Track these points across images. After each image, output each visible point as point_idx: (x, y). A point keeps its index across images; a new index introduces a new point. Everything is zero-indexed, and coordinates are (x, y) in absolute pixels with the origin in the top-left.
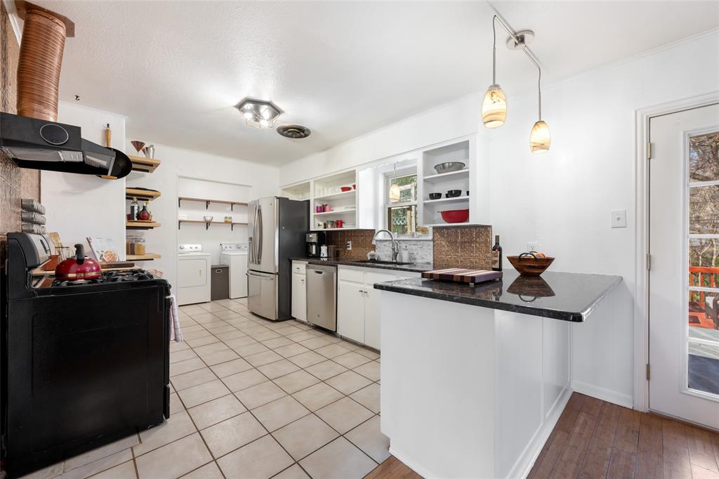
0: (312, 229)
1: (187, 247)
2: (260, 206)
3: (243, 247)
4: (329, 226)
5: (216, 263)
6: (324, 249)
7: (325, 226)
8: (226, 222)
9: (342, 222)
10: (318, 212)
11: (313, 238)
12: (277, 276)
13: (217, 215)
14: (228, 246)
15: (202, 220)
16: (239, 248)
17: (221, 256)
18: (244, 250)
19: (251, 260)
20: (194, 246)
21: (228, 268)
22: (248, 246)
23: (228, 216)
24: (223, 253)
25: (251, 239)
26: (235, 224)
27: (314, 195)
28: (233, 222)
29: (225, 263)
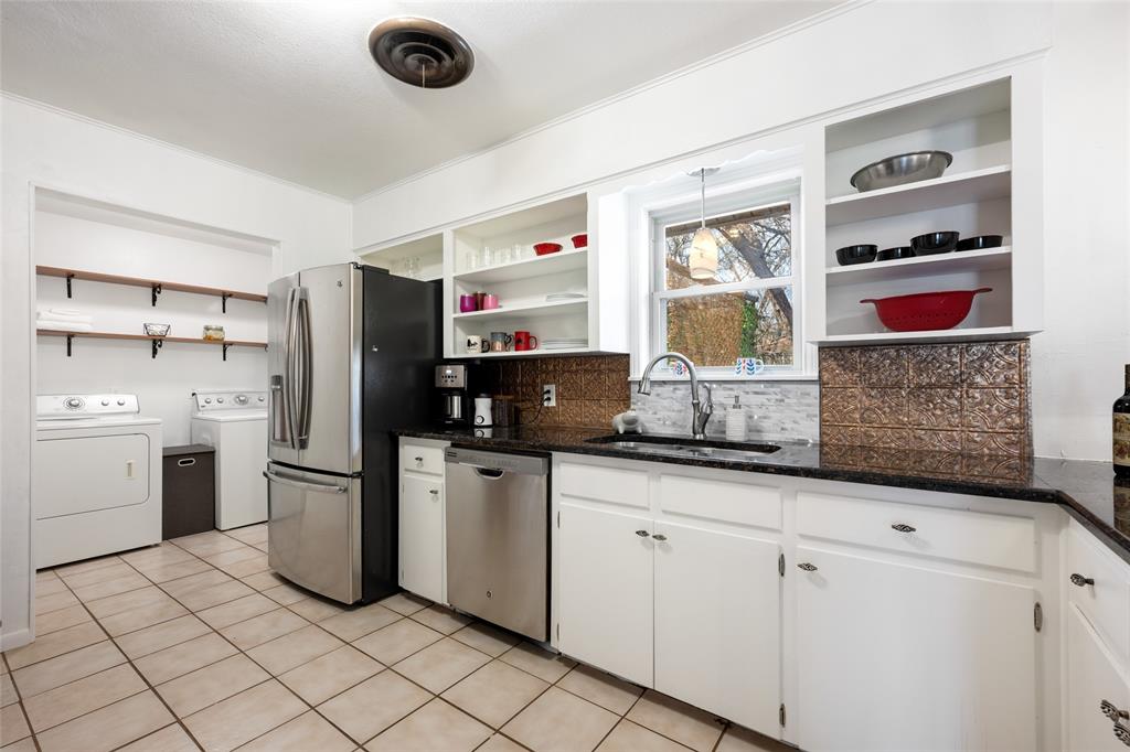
0: (448, 353)
1: (92, 402)
2: (304, 292)
3: (254, 399)
4: (498, 345)
5: (180, 441)
6: (483, 407)
7: (487, 346)
8: (208, 340)
9: (528, 336)
10: (463, 309)
11: (455, 377)
12: (358, 482)
13: (184, 322)
14: (213, 398)
15: (141, 332)
16: (243, 402)
17: (195, 423)
18: (255, 407)
19: (278, 436)
20: (113, 399)
21: (213, 453)
22: (267, 398)
23: (214, 323)
24: (200, 415)
25: (277, 380)
26: (231, 344)
27: (453, 268)
28: (226, 339)
29: (205, 439)
